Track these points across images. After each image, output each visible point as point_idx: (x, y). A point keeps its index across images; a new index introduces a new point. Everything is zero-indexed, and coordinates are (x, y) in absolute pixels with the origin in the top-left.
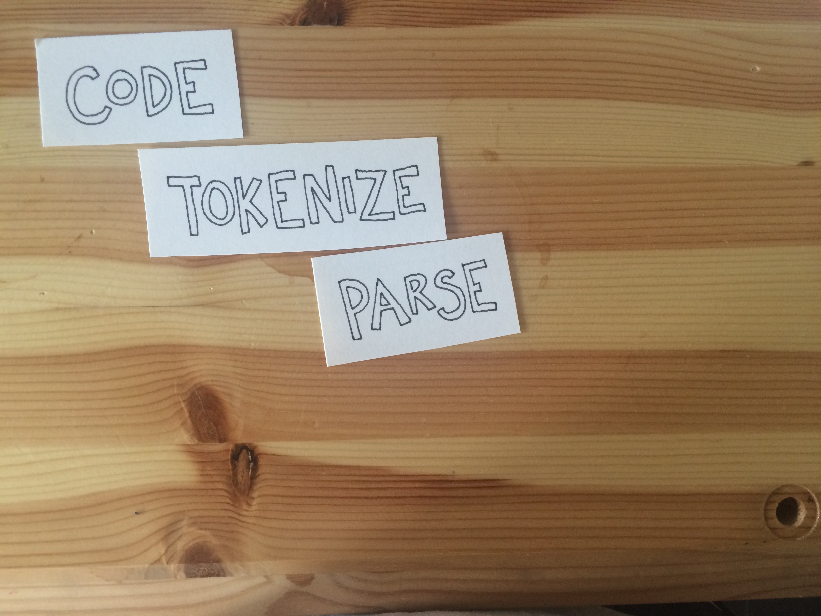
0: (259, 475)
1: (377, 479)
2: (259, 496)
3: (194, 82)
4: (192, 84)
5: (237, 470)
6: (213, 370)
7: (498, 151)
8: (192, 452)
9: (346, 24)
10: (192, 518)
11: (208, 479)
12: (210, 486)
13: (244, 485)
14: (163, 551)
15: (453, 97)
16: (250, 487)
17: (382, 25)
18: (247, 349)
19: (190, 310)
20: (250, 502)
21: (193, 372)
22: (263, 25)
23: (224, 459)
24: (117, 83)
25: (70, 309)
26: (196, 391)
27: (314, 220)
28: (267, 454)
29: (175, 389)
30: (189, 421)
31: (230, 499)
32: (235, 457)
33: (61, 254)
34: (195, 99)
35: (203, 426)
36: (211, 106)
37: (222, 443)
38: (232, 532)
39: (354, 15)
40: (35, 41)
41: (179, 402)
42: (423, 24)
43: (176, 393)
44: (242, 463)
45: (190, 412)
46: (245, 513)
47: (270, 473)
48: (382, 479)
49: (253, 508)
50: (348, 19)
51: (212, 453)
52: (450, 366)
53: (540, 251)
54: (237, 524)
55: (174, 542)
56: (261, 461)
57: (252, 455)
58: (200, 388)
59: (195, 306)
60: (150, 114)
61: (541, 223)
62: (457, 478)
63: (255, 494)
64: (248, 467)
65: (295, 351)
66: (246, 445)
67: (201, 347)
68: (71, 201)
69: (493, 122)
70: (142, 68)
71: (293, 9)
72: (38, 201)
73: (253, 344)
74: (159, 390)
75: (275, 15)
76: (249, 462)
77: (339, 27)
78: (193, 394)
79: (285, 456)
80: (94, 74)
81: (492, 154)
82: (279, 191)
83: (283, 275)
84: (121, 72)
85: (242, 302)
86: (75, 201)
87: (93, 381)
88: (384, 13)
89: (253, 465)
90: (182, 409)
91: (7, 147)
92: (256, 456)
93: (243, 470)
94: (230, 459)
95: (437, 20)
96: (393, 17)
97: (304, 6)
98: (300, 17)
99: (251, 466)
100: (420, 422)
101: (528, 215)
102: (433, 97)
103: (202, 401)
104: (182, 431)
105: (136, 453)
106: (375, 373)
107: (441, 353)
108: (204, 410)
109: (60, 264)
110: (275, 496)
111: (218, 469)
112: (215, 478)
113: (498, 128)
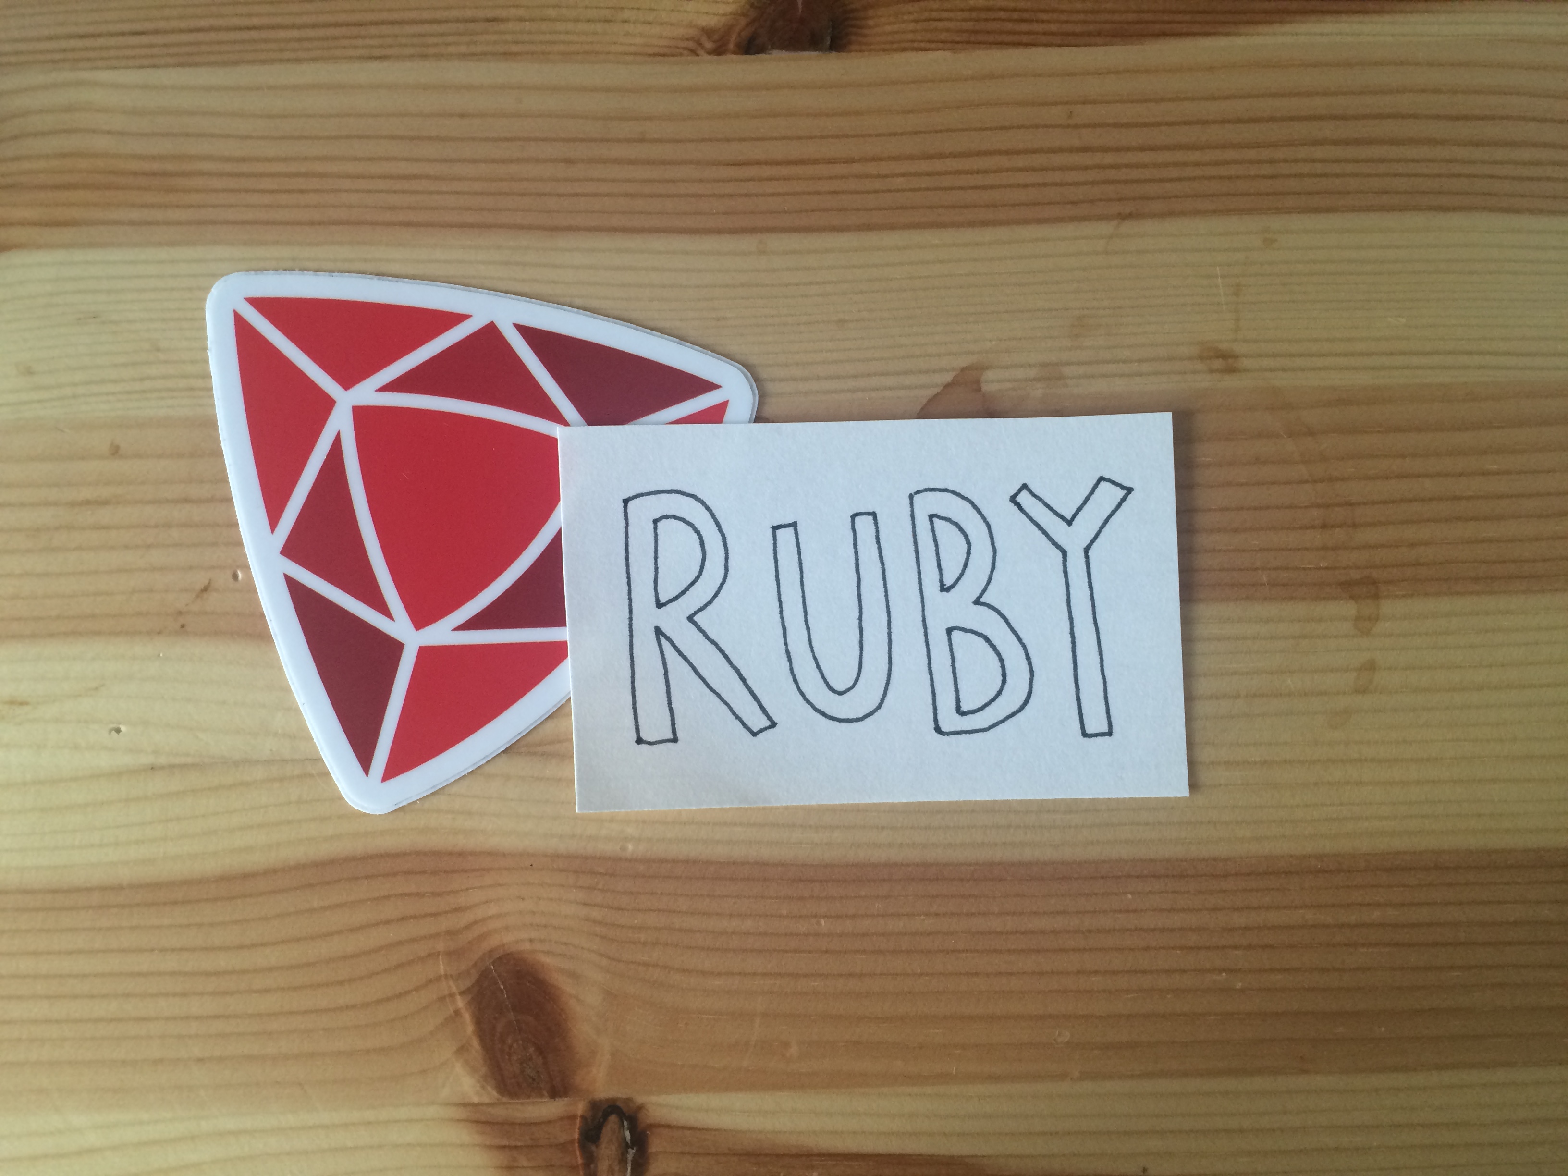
5: (596, 1167)
6: (534, 913)
7: (1239, 348)
8: (483, 1122)
9: (853, 47)
15: (1123, 217)
17: (941, 45)
18: (617, 860)
21: (484, 920)
22: (650, 55)
23: (563, 1138)
25: (183, 767)
26: (492, 967)
28: (669, 1126)
29: (441, 962)
30: (475, 1043)
32: (590, 1135)
33: (159, 633)
35: (510, 1054)
37: (556, 1099)
39: (871, 23)
41: (452, 995)
42: (1044, 39)
43: (443, 972)
44: (607, 1150)
45: (478, 1022)
50: (857, 33)
51: (535, 1124)
52: (1130, 896)
53: (1354, 598)
56: (656, 1145)
57: (632, 1130)
58: (500, 958)
61: (1354, 525)
64: (623, 1160)
65: (734, 863)
66: (619, 1104)
67: (504, 855)
68: (187, 500)
69: (1223, 277)
71: (723, 15)
72: (105, 503)
73: (630, 847)
74: (400, 966)
75: (680, 32)
76: (625, 1147)
77: (834, 54)
78: (484, 975)
79: (716, 1130)
81: (1224, 356)
86: (199, 501)
87: (241, 947)
88: (945, 15)
89: (635, 1155)
90: (457, 1013)
91: (29, 372)
92: (644, 1132)
93: (610, 1166)
94: (579, 1139)
95: (1078, 28)
96: (969, 25)
97: (747, 6)
98: (739, 34)
99: (630, 1157)
100: (1055, 1040)
101: (1319, 506)
102: (1072, 219)
103: (506, 994)
104: (459, 1068)
105: (346, 1126)
106: (937, 915)
107: (1104, 862)
108: (512, 1016)
109: (159, 655)
111: (549, 1166)
113: (1238, 290)
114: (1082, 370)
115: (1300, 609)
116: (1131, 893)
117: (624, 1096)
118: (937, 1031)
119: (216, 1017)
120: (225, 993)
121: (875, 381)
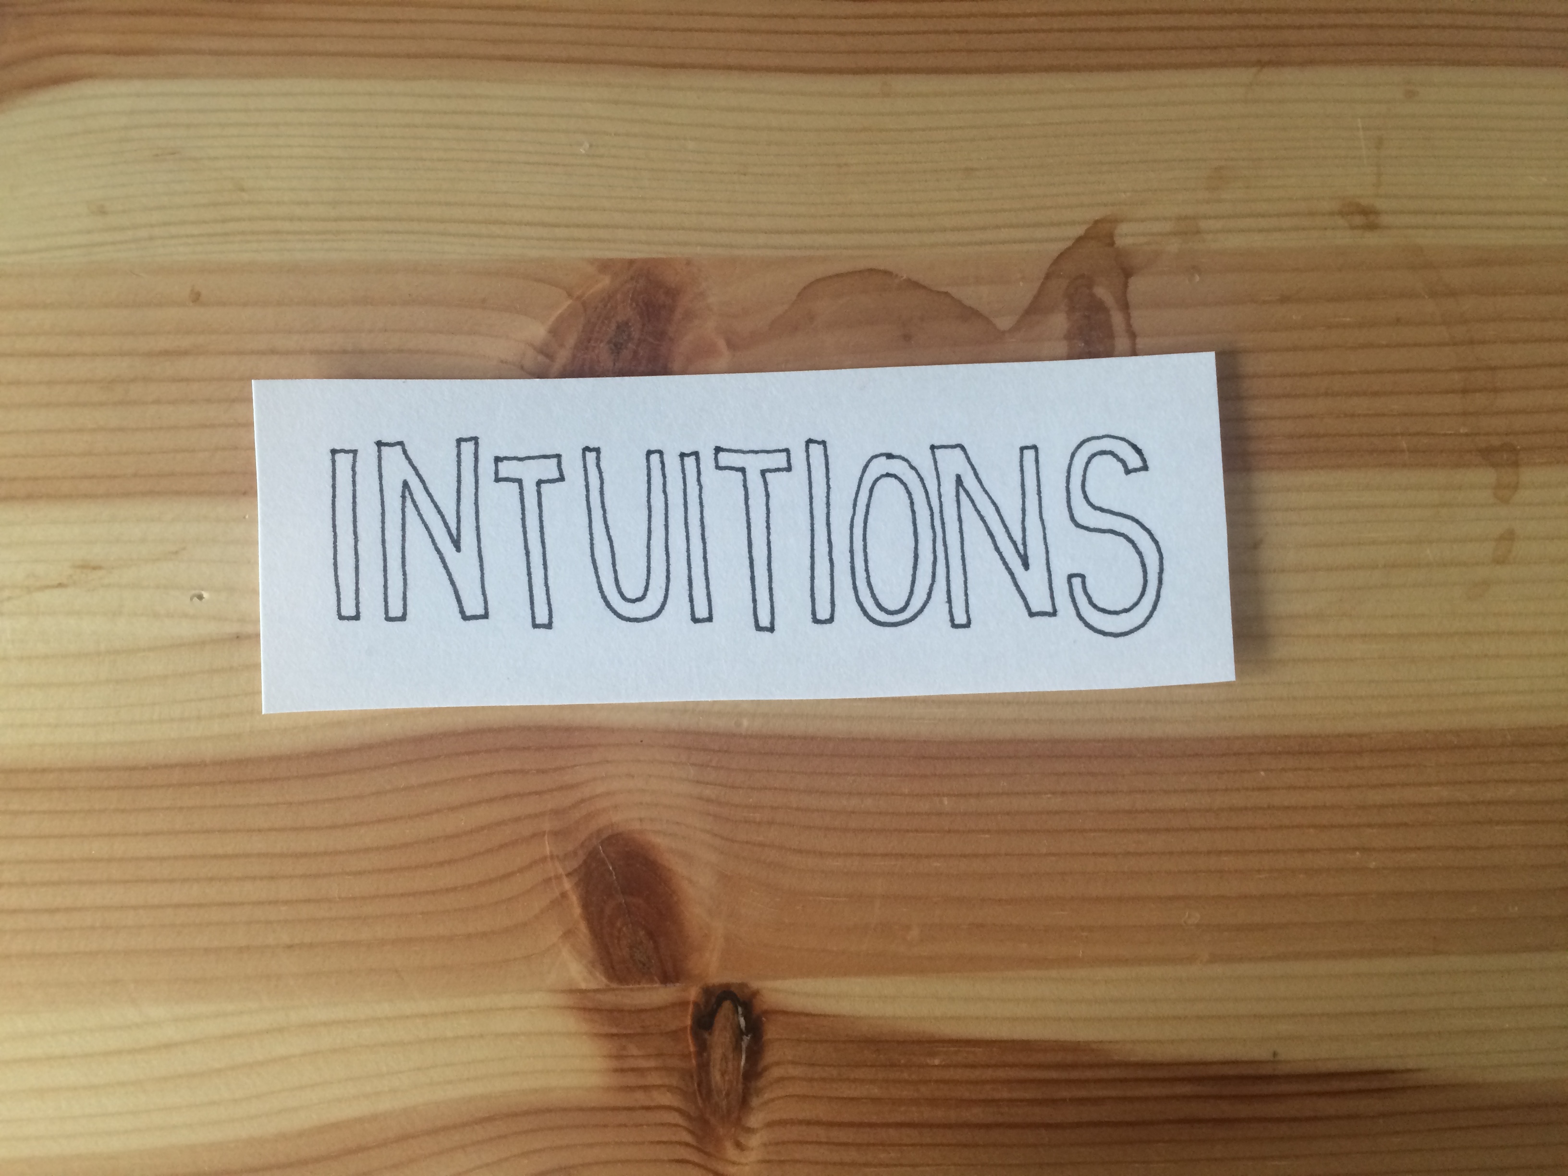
0: (766, 1069)
1: (1075, 1074)
2: (770, 1125)
5: (709, 1056)
6: (643, 791)
7: (1380, 204)
8: (590, 1010)
11: (631, 1080)
12: (641, 1098)
13: (728, 1095)
15: (1261, 64)
16: (745, 1100)
18: (731, 735)
20: (742, 1140)
21: (591, 798)
23: (674, 1026)
26: (600, 847)
28: (785, 1013)
29: (547, 843)
30: (583, 927)
31: (691, 1132)
32: (703, 1021)
35: (619, 939)
37: (668, 985)
41: (558, 877)
43: (548, 853)
44: (721, 1038)
45: (586, 905)
46: (730, 1170)
47: (793, 1063)
48: (1089, 1074)
49: (750, 1155)
51: (646, 1011)
52: (1262, 773)
53: (1495, 465)
56: (772, 1031)
57: (748, 1015)
58: (609, 838)
61: (1496, 390)
62: (1282, 1070)
63: (755, 1120)
64: (737, 1048)
65: (854, 740)
66: (733, 989)
67: (612, 730)
69: (1365, 129)
72: (185, 353)
73: (745, 723)
74: (502, 846)
76: (739, 1034)
78: (593, 855)
79: (834, 1016)
81: (1365, 212)
87: (333, 827)
89: (750, 1042)
90: (564, 895)
91: (102, 211)
92: (759, 1018)
93: (724, 1054)
94: (691, 1026)
99: (744, 1045)
100: (1185, 922)
101: (1460, 370)
102: (1211, 65)
103: (615, 875)
104: (566, 954)
105: (445, 1015)
106: (1063, 793)
107: (1237, 738)
108: (621, 899)
109: (244, 517)
110: (809, 1123)
111: (660, 1055)
112: (654, 1079)
113: (1379, 143)
114: (1219, 224)
115: (1440, 476)
116: (1264, 770)
117: (739, 981)
118: (1063, 913)
119: (308, 901)
120: (317, 876)
121: (1004, 234)
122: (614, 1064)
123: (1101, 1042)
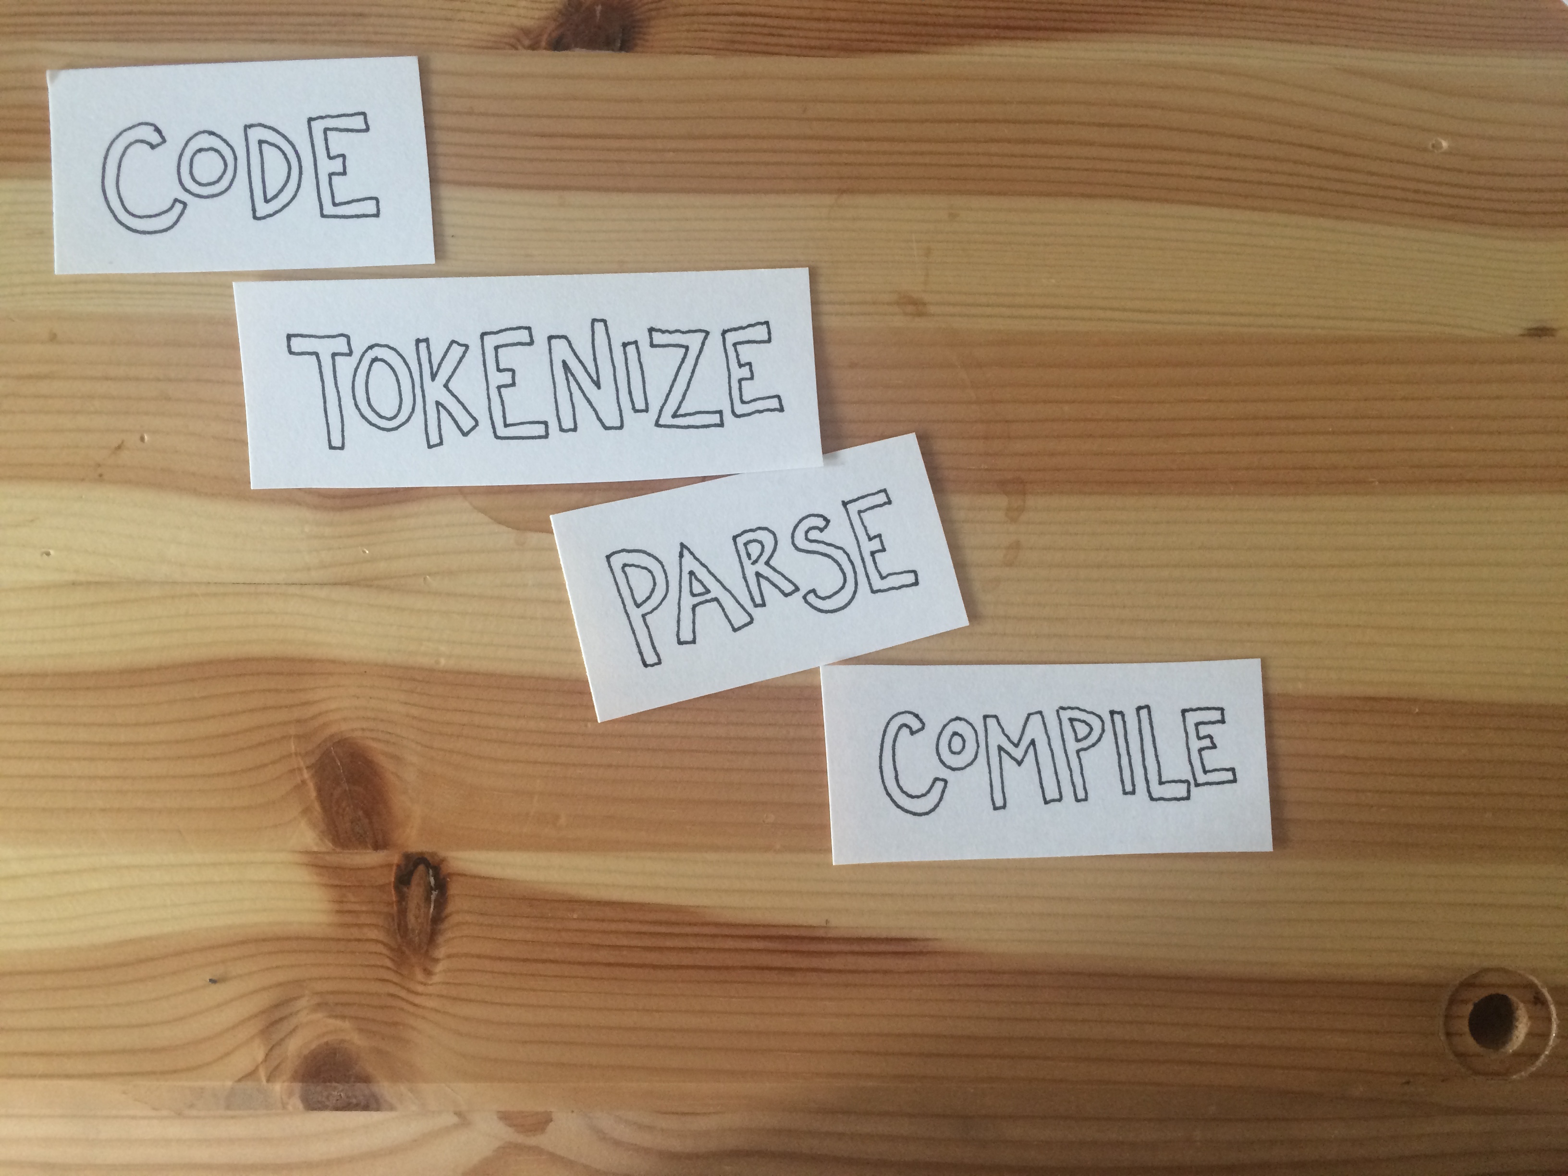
0: (448, 916)
1: (676, 930)
2: (449, 956)
3: (343, 156)
4: (341, 159)
5: (406, 904)
6: (366, 709)
7: (927, 298)
8: (320, 867)
9: (638, 49)
10: (317, 993)
11: (348, 919)
12: (355, 933)
13: (419, 934)
14: (260, 1055)
15: (841, 192)
16: (432, 938)
17: (706, 51)
18: (431, 670)
19: (323, 593)
20: (429, 967)
21: (327, 712)
22: (479, 47)
23: (381, 881)
24: (199, 155)
25: (97, 584)
26: (332, 748)
27: (568, 424)
28: (465, 875)
29: (292, 743)
30: (317, 806)
31: (392, 960)
32: (403, 879)
33: (83, 480)
34: (344, 189)
35: (343, 815)
36: (374, 202)
37: (378, 851)
38: (395, 1024)
39: (653, 31)
40: (48, 74)
41: (300, 769)
42: (786, 50)
43: (293, 751)
44: (415, 892)
45: (319, 790)
46: (420, 988)
47: (469, 912)
48: (688, 930)
49: (436, 979)
50: (640, 39)
51: (359, 869)
53: (1007, 493)
54: (402, 1009)
55: (282, 1040)
56: (454, 889)
57: (436, 876)
58: (339, 742)
59: (335, 584)
60: (258, 215)
61: (1009, 438)
62: (832, 934)
63: (440, 952)
64: (428, 899)
65: (523, 677)
66: (429, 858)
67: (345, 663)
68: (106, 378)
69: (917, 241)
70: (247, 127)
71: (537, 19)
72: (44, 377)
73: (443, 661)
74: (261, 744)
75: (505, 30)
76: (429, 890)
77: (623, 53)
78: (326, 754)
79: (501, 879)
80: (155, 138)
81: (914, 302)
82: (501, 367)
83: (504, 528)
84: (206, 135)
85: (425, 579)
86: (114, 379)
87: (137, 724)
88: (710, 27)
89: (437, 895)
90: (304, 782)
92: (444, 879)
93: (418, 904)
94: (394, 882)
95: (813, 43)
96: (727, 36)
97: (557, 13)
98: (550, 35)
99: (433, 897)
100: (764, 821)
101: (983, 422)
102: (804, 191)
103: (342, 769)
104: (303, 825)
105: (214, 865)
106: (677, 722)
108: (346, 786)
109: (81, 497)
110: (479, 957)
111: (371, 902)
112: (364, 919)
113: (928, 252)
115: (965, 500)
117: (430, 851)
118: (674, 811)
119: (117, 777)
120: (124, 760)
122: (336, 907)
123: (698, 907)
